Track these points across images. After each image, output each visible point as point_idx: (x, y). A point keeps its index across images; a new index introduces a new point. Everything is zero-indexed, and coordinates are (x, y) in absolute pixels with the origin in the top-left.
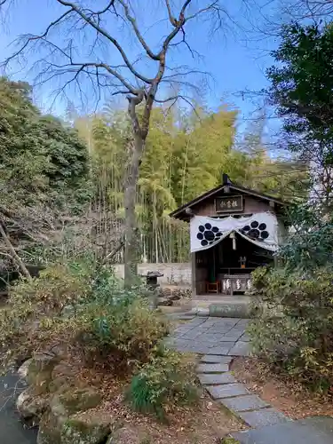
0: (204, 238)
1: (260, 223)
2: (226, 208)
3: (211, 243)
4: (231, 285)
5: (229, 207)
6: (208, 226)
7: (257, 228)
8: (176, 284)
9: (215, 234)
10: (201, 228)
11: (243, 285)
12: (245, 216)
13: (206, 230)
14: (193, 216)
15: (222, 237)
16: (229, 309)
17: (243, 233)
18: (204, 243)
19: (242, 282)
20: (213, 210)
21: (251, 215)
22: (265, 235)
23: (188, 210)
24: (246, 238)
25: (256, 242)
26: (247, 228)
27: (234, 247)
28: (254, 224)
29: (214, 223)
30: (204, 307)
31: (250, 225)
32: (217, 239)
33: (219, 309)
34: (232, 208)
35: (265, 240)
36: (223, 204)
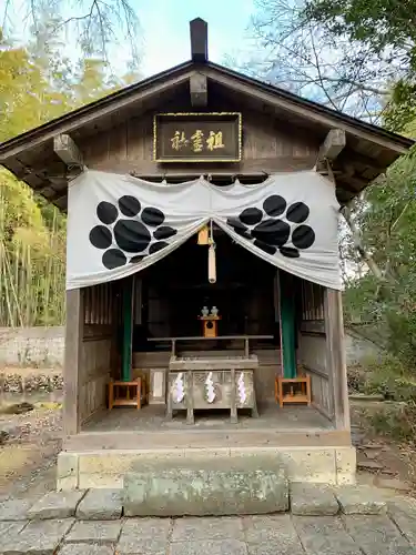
0: (114, 245)
1: (290, 201)
2: (188, 150)
3: (134, 260)
4: (190, 391)
5: (198, 148)
6: (129, 204)
7: (282, 217)
8: (35, 365)
9: (152, 230)
10: (105, 211)
11: (226, 389)
12: (246, 181)
13: (121, 216)
14: (77, 170)
15: (173, 243)
16: (198, 486)
17: (240, 231)
18: (112, 260)
19: (221, 381)
20: (145, 157)
21: (265, 177)
22: (305, 238)
23: (61, 142)
24: (249, 245)
25: (277, 260)
26: (250, 216)
27: (212, 274)
28: (275, 204)
29: (148, 198)
30: (103, 473)
31: (260, 206)
32: (155, 248)
33: (164, 488)
34: (205, 152)
35: (303, 254)
36: (178, 140)
